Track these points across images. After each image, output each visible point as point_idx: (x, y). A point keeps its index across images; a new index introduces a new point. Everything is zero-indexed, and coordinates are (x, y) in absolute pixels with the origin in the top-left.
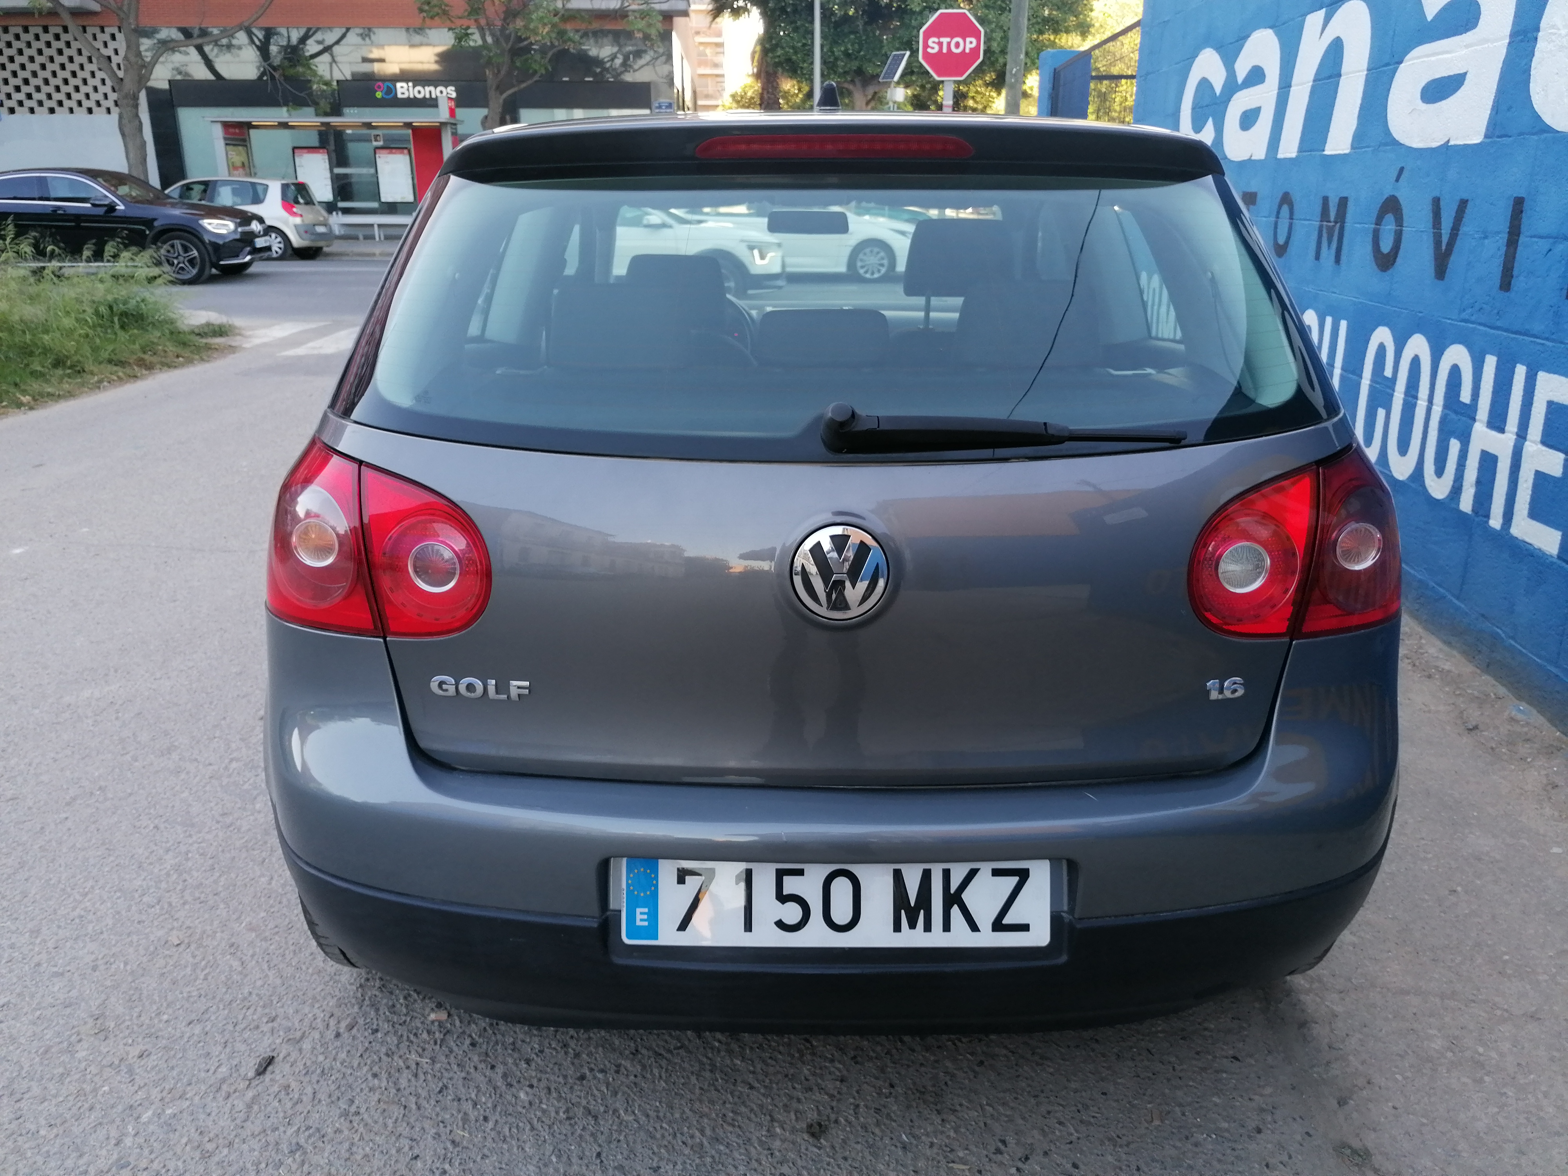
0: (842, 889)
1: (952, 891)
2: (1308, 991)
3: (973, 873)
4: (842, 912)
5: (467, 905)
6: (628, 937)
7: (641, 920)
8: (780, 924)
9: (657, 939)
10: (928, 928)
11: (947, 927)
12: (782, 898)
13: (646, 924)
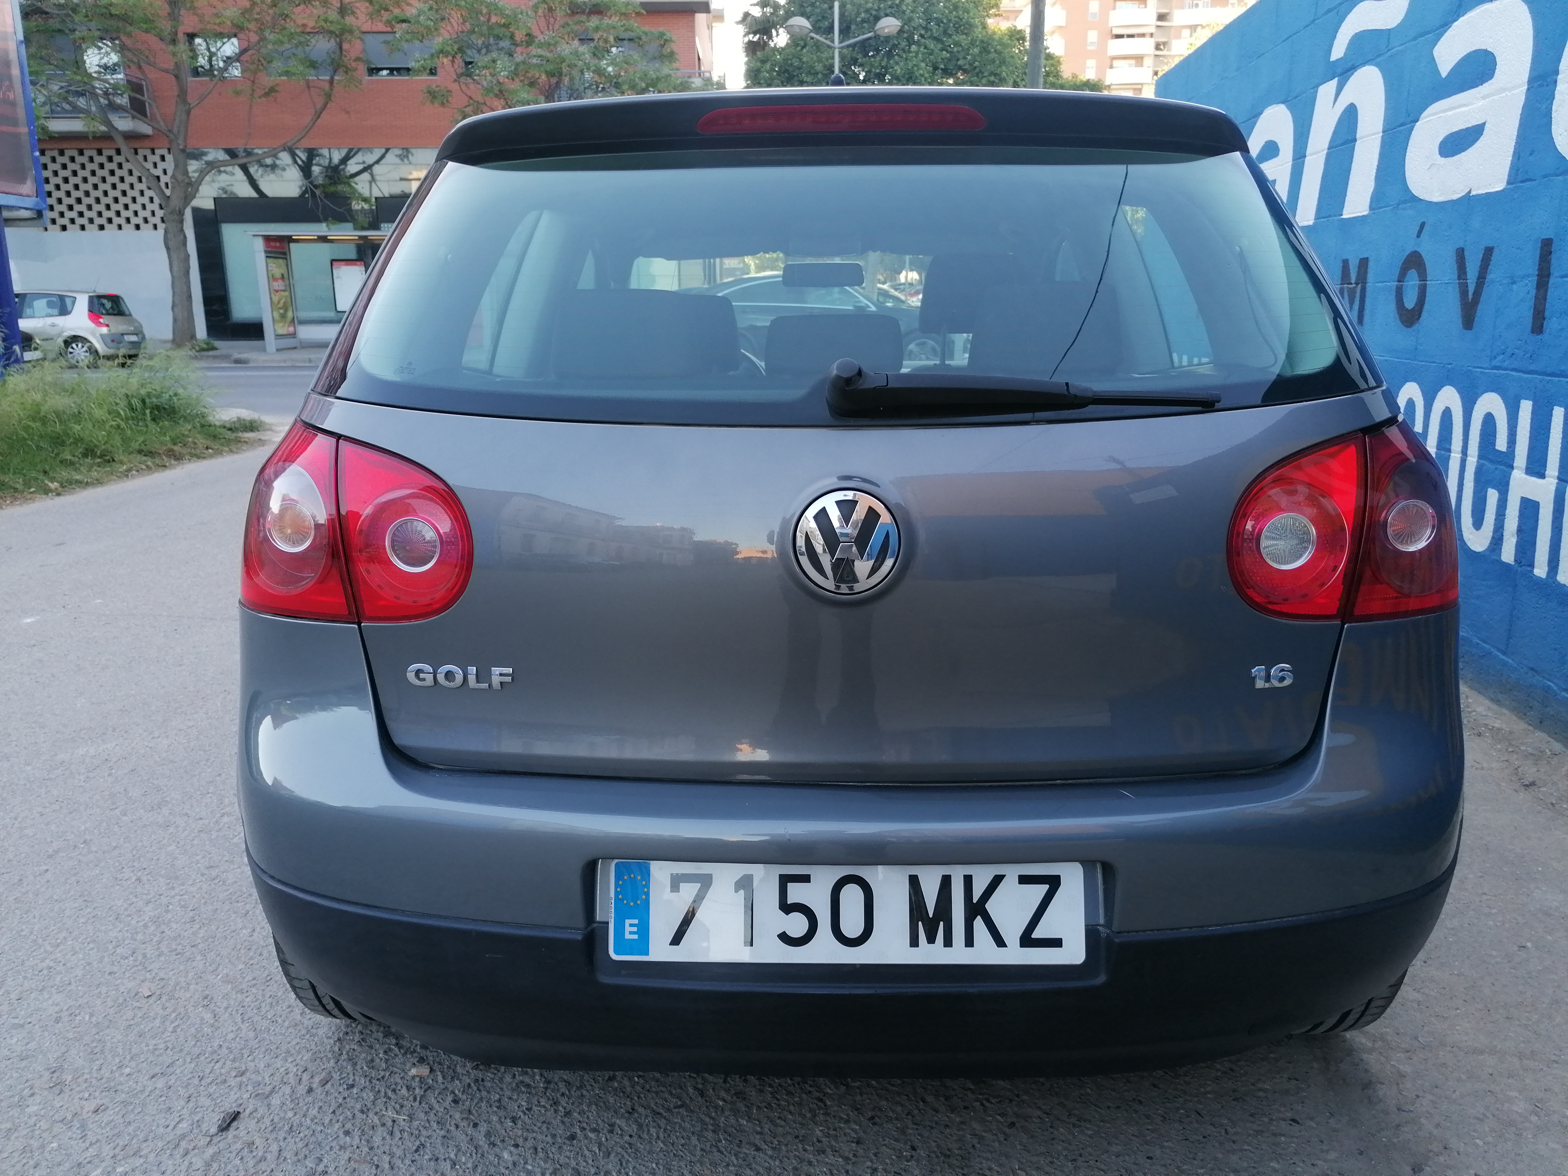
0: (852, 896)
1: (975, 901)
2: (1370, 1051)
3: (997, 880)
4: (852, 926)
5: (439, 917)
6: (617, 952)
7: (631, 933)
8: (784, 938)
9: (647, 954)
10: (948, 943)
11: (969, 942)
12: (787, 908)
13: (636, 937)
